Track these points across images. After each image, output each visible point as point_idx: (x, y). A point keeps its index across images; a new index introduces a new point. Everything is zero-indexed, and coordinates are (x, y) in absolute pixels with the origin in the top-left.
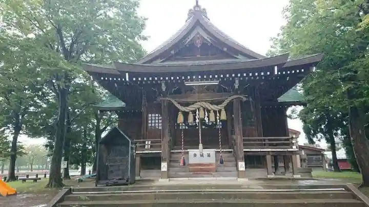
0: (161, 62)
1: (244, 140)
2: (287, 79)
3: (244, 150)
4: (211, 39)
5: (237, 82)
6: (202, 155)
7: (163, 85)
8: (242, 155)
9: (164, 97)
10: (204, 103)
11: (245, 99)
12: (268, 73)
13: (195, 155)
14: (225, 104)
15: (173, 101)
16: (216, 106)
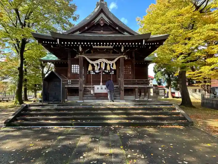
0: (80, 33)
1: (125, 81)
2: (150, 48)
3: (124, 86)
4: (109, 21)
5: (123, 48)
6: (102, 89)
7: (80, 47)
8: (123, 89)
9: (80, 55)
10: (104, 59)
11: (126, 58)
12: (140, 44)
13: (98, 88)
14: (116, 60)
15: (86, 58)
16: (110, 61)
